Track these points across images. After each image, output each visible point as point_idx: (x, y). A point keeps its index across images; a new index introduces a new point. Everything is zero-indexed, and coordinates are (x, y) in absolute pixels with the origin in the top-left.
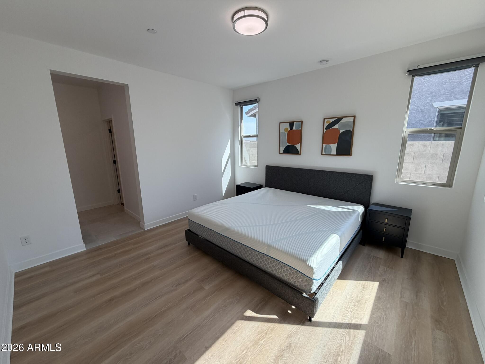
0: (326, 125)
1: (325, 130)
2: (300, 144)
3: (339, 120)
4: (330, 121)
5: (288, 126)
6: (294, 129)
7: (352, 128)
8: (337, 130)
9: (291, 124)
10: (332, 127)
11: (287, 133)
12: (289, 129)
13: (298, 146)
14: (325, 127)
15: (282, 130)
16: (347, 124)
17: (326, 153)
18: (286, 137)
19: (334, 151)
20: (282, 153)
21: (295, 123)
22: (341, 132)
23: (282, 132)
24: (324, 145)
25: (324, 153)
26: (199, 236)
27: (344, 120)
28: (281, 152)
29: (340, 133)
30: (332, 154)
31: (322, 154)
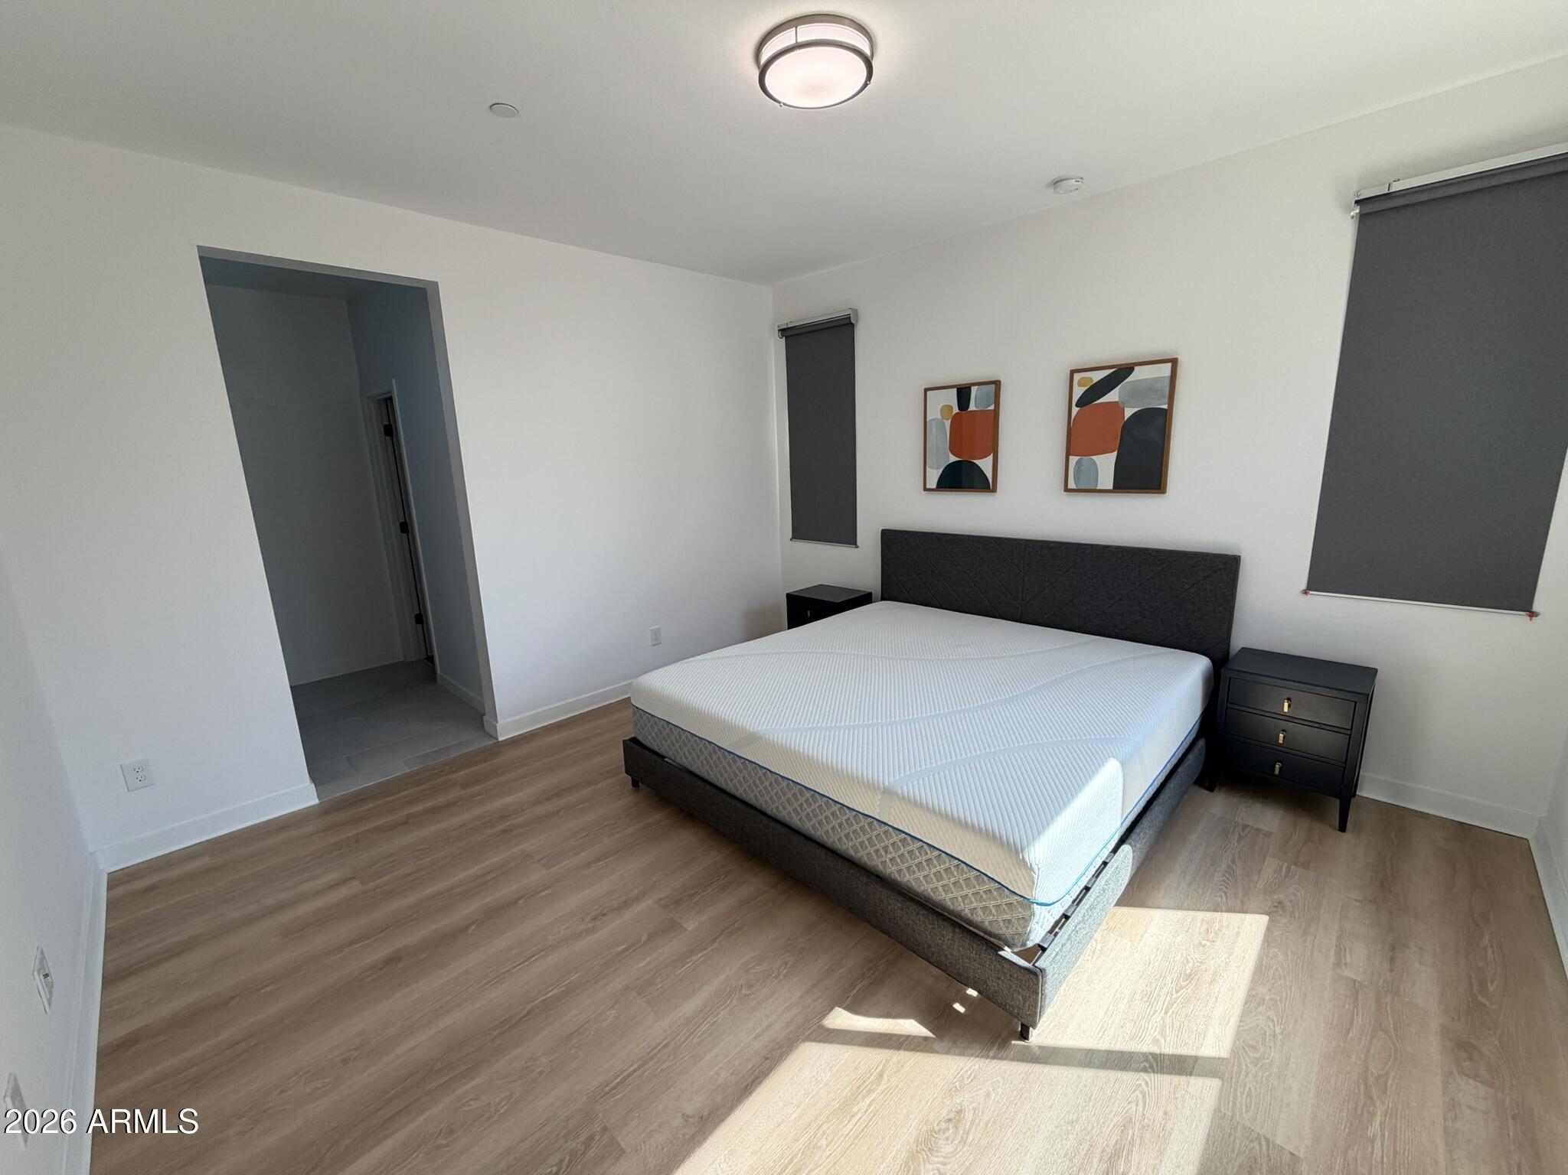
0: (1078, 392)
1: (1075, 410)
2: (991, 456)
3: (1122, 372)
4: (1091, 379)
5: (951, 398)
6: (972, 407)
7: (1166, 400)
8: (1116, 408)
9: (964, 393)
10: (1100, 398)
11: (948, 423)
12: (956, 410)
13: (985, 464)
14: (1075, 399)
15: (934, 413)
16: (1150, 387)
17: (1081, 487)
18: (946, 435)
19: (1106, 479)
20: (934, 486)
21: (976, 387)
22: (1129, 412)
23: (931, 418)
24: (1073, 460)
25: (1072, 485)
26: (666, 759)
27: (1140, 374)
28: (932, 483)
29: (1126, 418)
30: (1099, 488)
31: (1067, 490)
